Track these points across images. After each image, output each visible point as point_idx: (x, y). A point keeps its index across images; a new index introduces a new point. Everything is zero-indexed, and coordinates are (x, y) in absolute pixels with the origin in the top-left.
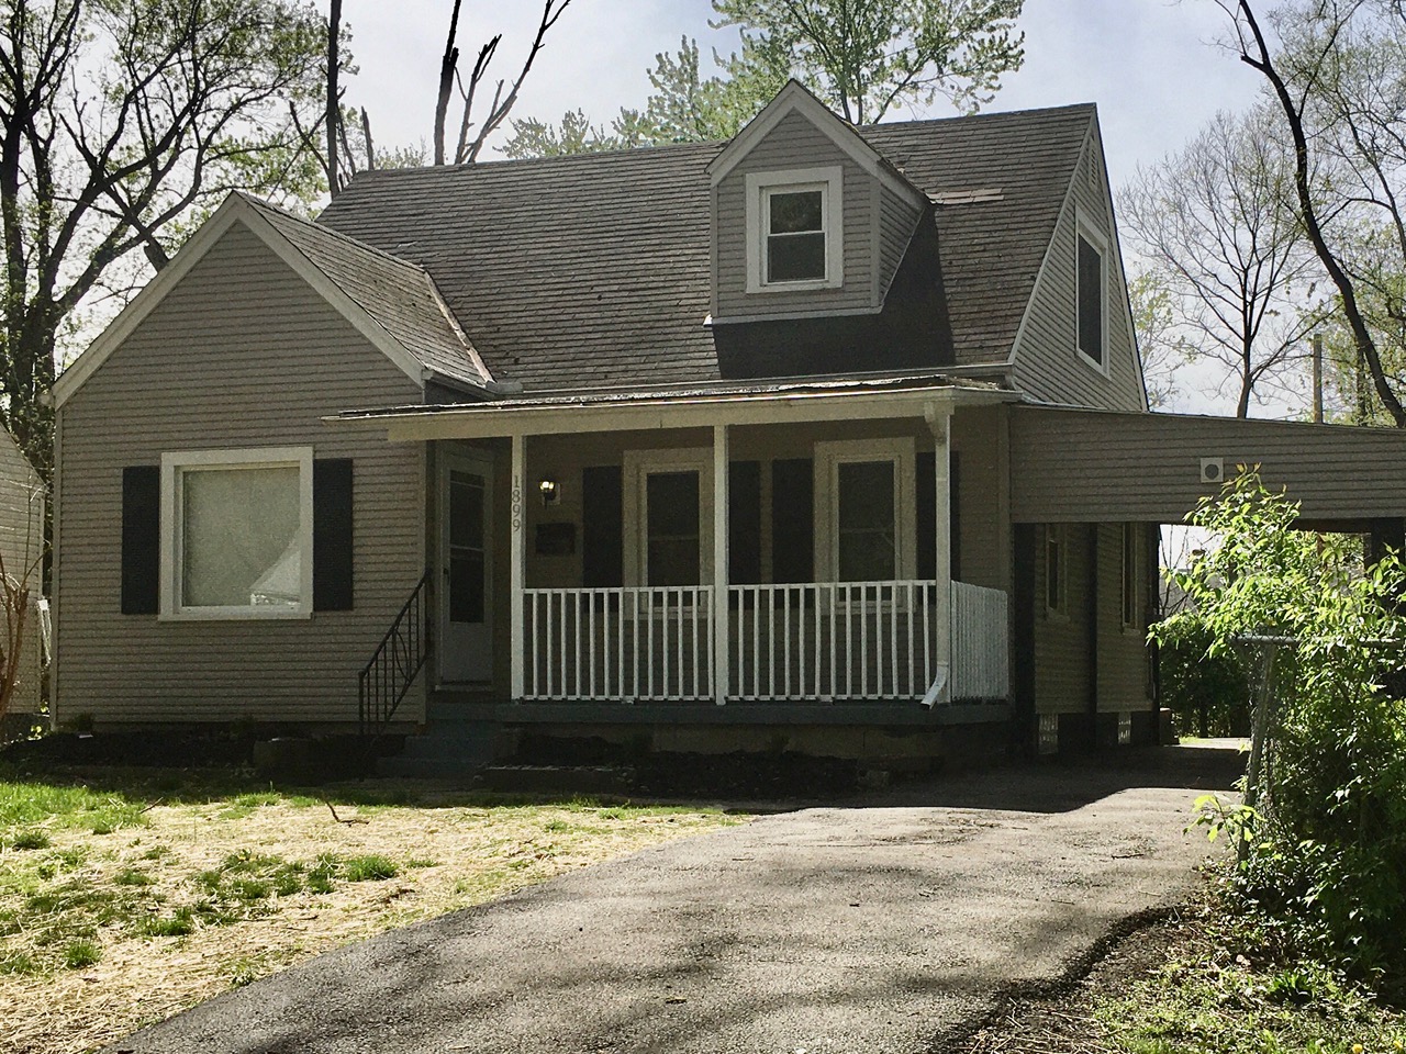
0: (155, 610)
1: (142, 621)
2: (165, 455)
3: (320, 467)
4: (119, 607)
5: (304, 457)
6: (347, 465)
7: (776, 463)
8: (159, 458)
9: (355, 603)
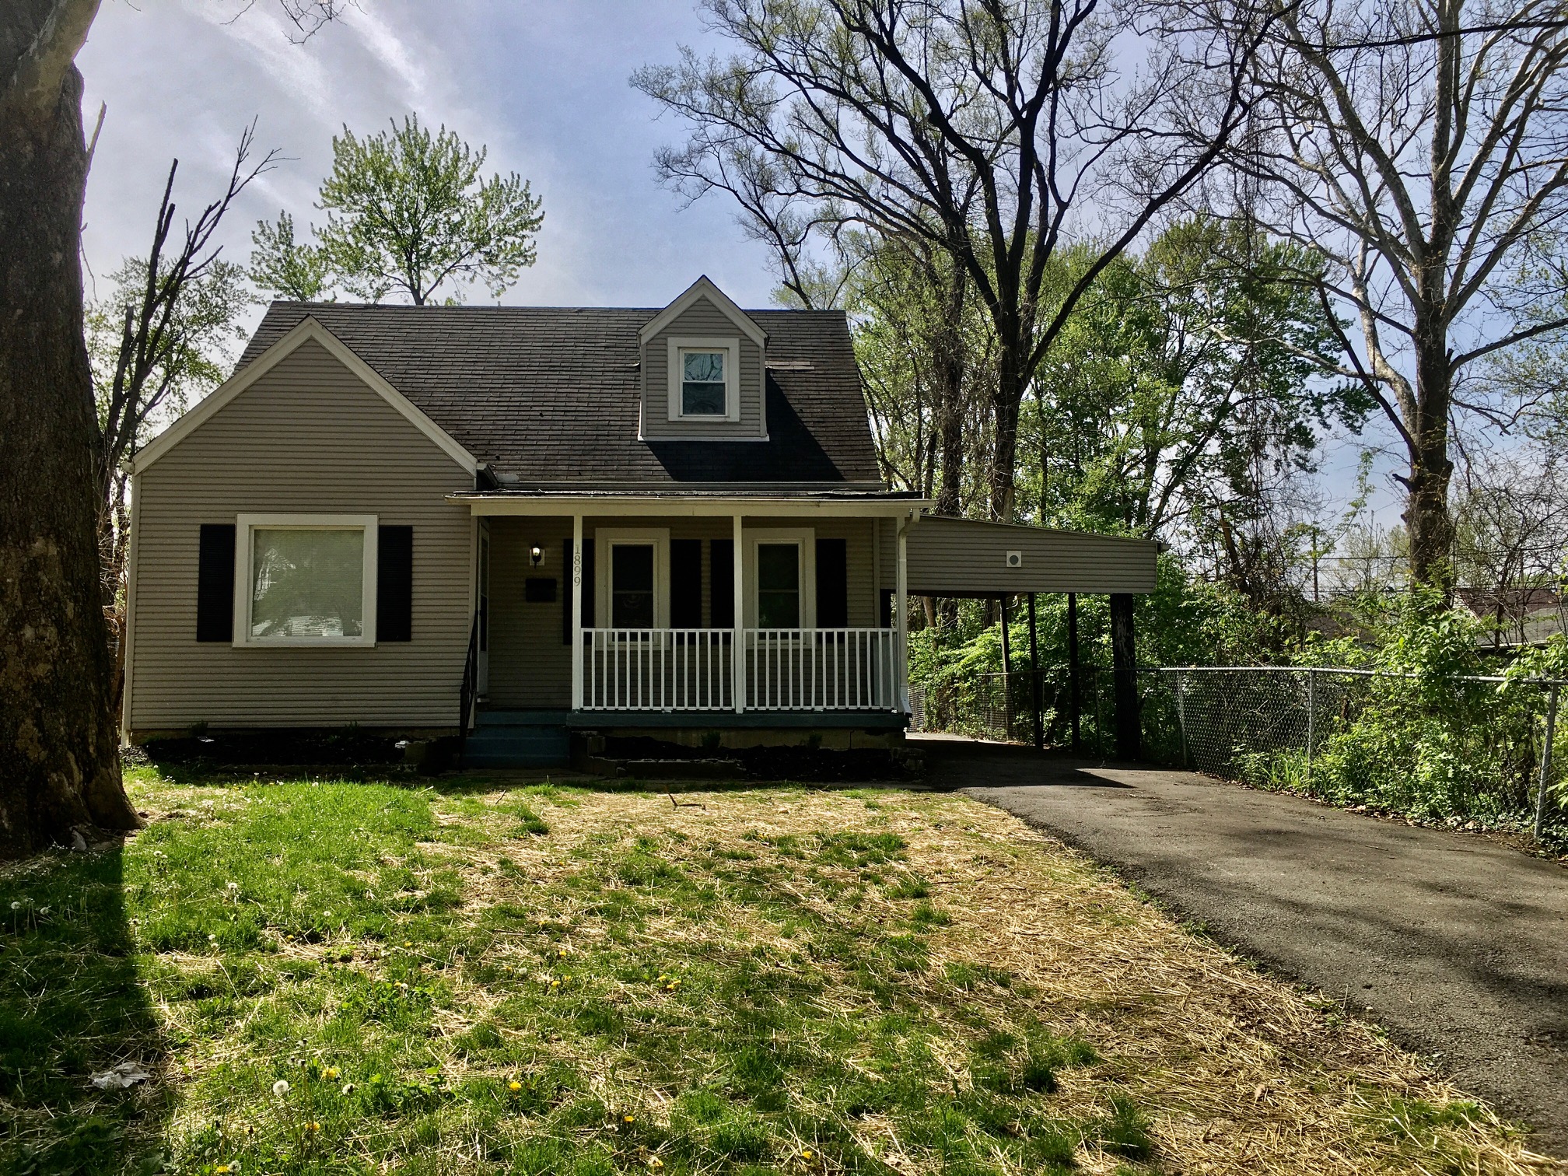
0: (229, 637)
1: (215, 648)
2: (240, 516)
3: (384, 532)
4: (195, 636)
5: (370, 524)
6: (407, 532)
7: (713, 542)
8: (235, 518)
9: (413, 636)
